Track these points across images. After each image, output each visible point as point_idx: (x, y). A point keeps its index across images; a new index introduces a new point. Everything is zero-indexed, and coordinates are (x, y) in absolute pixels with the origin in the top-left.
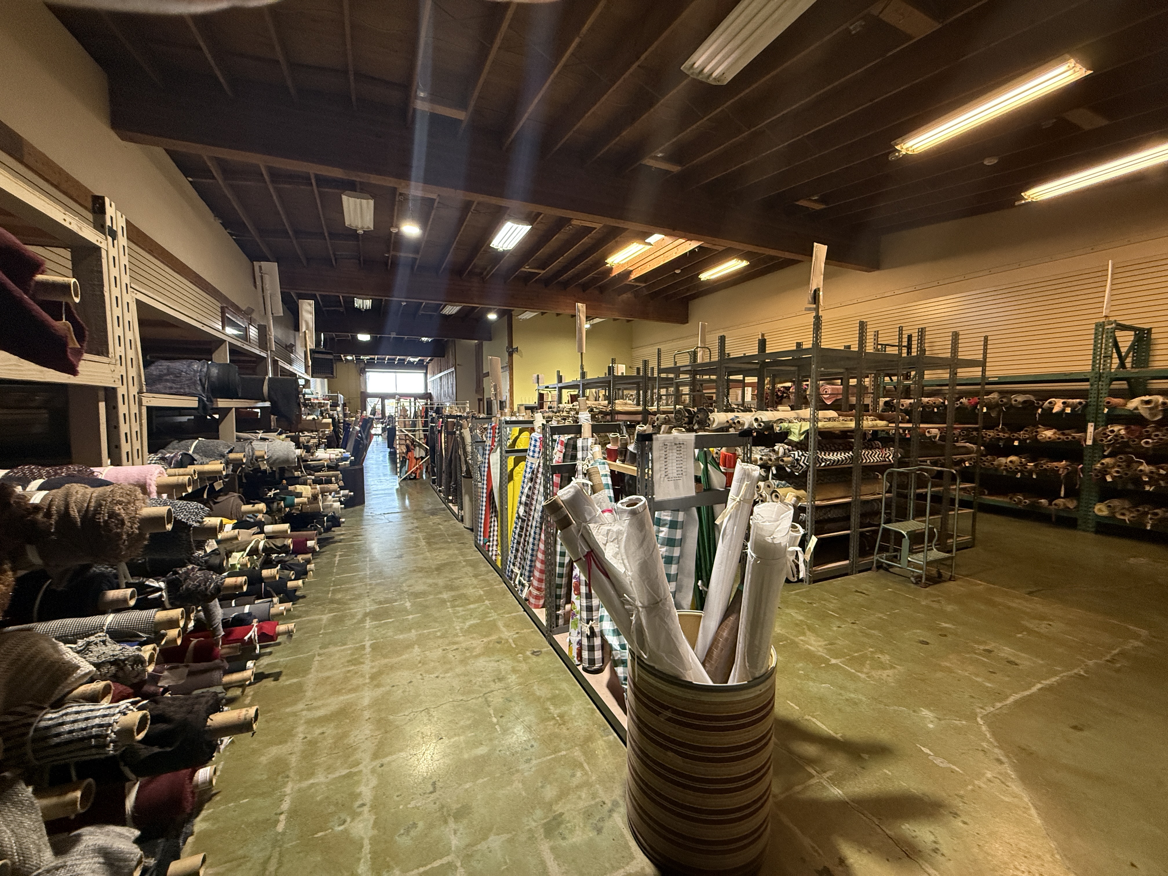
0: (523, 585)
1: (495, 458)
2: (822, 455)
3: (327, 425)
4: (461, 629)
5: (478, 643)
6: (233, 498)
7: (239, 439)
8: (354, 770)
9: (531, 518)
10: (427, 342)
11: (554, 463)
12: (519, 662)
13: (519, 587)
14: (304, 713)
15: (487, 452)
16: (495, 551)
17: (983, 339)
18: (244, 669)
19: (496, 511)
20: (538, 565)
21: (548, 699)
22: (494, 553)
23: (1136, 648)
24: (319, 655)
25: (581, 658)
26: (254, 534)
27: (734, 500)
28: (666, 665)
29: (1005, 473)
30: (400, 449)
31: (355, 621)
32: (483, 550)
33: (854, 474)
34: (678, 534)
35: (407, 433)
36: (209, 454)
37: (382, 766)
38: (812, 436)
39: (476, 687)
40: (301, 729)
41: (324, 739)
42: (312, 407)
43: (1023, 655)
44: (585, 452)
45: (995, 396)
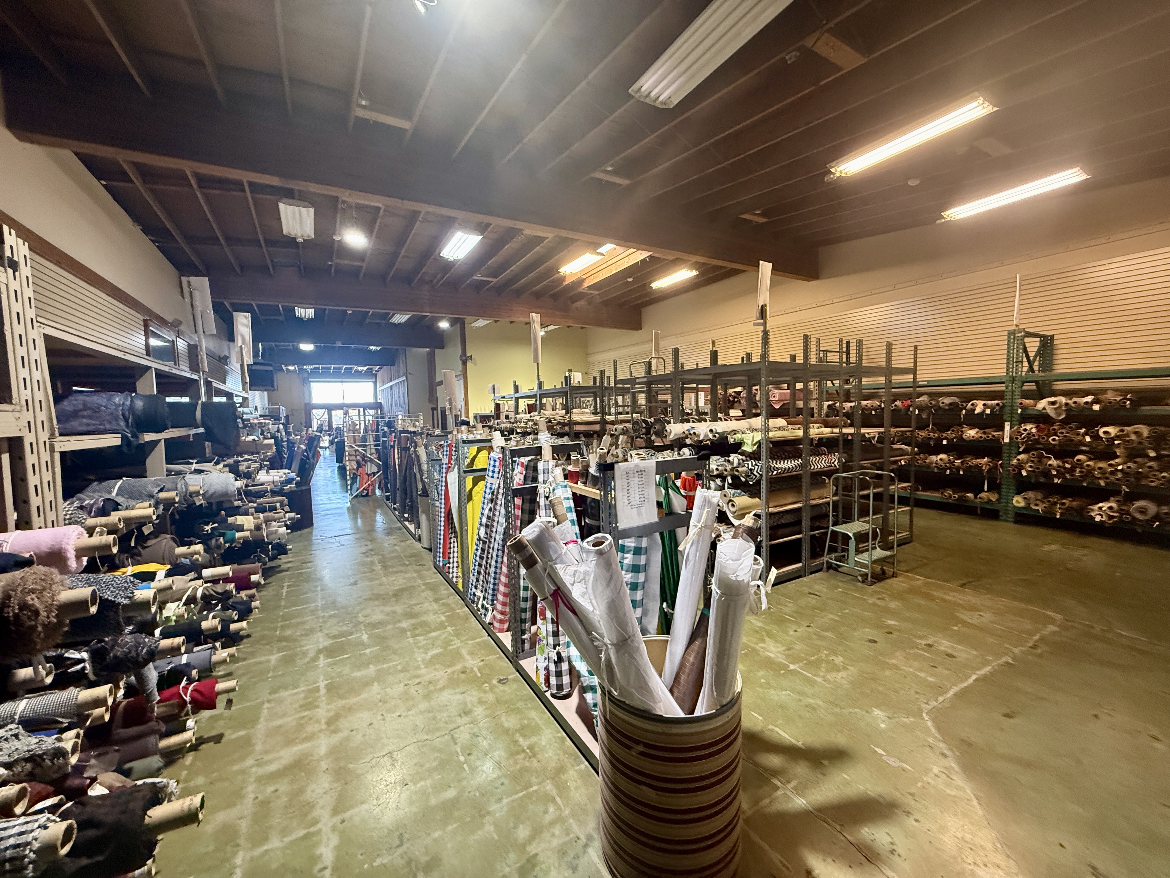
0: (486, 609)
1: (453, 477)
2: (774, 464)
3: (269, 446)
4: (423, 660)
5: (441, 674)
6: (166, 540)
7: (169, 473)
8: (312, 829)
9: (493, 540)
10: (376, 351)
11: (516, 487)
12: (485, 692)
13: (482, 611)
14: (254, 769)
15: (444, 471)
16: (456, 573)
17: (913, 348)
18: (183, 729)
19: (455, 532)
20: (502, 588)
21: (517, 731)
22: (455, 575)
23: (1054, 633)
24: (269, 701)
25: (549, 684)
26: (191, 580)
27: (696, 526)
28: (637, 700)
29: (936, 470)
30: (350, 465)
31: (307, 660)
32: (443, 571)
33: (804, 480)
34: (643, 560)
35: (357, 448)
36: (136, 496)
37: (343, 821)
38: (764, 446)
39: (442, 724)
40: (250, 788)
41: (278, 797)
42: (250, 428)
43: (959, 647)
44: (546, 475)
45: (924, 399)
